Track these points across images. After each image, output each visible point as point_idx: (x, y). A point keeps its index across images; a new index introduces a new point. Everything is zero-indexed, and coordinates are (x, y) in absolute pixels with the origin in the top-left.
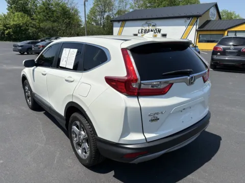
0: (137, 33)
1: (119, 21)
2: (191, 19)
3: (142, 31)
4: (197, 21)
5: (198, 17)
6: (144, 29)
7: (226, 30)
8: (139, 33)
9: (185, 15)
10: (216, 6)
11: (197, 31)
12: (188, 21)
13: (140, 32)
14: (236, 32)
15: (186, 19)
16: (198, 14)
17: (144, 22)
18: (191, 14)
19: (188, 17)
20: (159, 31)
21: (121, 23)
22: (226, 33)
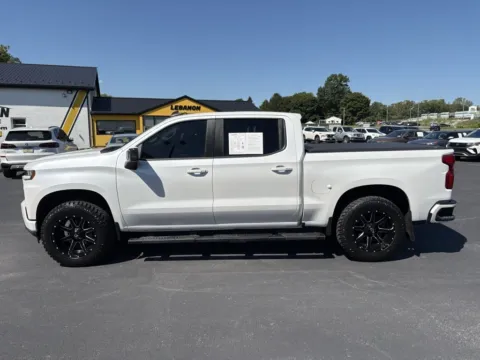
2: (74, 93)
4: (87, 97)
5: (87, 90)
7: (139, 114)
9: (60, 84)
11: (90, 114)
12: (71, 96)
15: (65, 92)
16: (88, 85)
18: (73, 84)
19: (70, 89)
20: (5, 112)
22: (141, 118)
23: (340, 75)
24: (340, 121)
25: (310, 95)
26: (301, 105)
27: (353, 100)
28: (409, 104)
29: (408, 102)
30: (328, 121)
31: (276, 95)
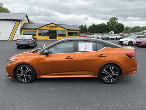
2: (16, 22)
4: (20, 23)
5: (20, 21)
7: (37, 29)
9: (11, 19)
10: (27, 16)
11: (21, 28)
14: (42, 30)
15: (13, 22)
16: (19, 19)
18: (15, 19)
23: (115, 18)
24: (114, 32)
25: (105, 24)
26: (102, 27)
27: (118, 26)
28: (138, 27)
29: (138, 26)
30: (110, 32)
31: (94, 24)
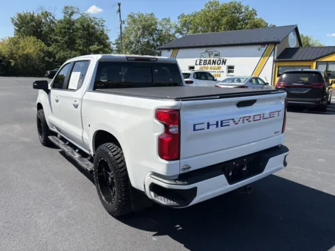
0: (193, 64)
1: (169, 49)
2: (266, 46)
3: (200, 62)
4: (274, 49)
5: (275, 43)
6: (203, 59)
7: (314, 60)
8: (196, 64)
9: (258, 41)
10: (296, 30)
11: (275, 61)
12: (264, 49)
13: (198, 63)
14: (327, 63)
15: (260, 46)
16: (276, 40)
17: (203, 50)
18: (267, 40)
19: (263, 44)
20: (224, 62)
21: (171, 51)
22: (315, 64)
